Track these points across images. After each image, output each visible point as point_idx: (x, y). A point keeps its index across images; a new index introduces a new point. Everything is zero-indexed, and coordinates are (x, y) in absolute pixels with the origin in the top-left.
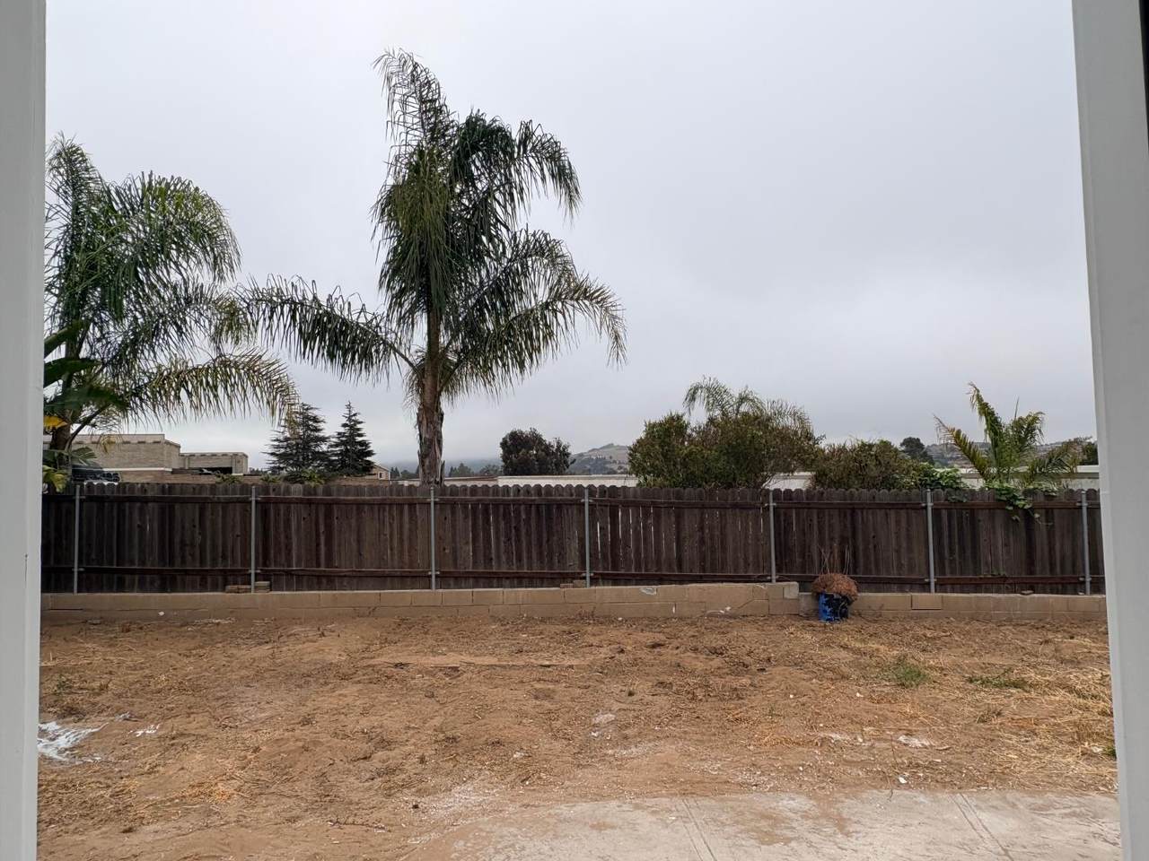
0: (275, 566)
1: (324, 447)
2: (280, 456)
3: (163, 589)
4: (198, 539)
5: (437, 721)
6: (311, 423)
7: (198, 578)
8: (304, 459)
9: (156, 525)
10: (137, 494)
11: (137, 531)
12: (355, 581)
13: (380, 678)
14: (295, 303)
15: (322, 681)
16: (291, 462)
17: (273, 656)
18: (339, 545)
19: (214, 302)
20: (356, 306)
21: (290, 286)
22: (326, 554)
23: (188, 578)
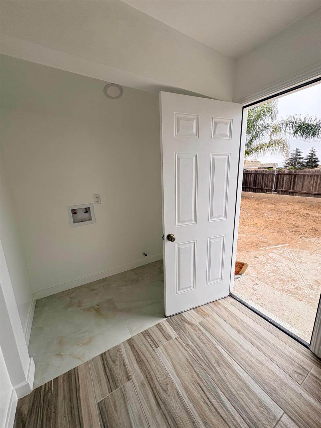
0: (279, 189)
1: (301, 160)
2: (287, 163)
3: (253, 192)
4: (262, 182)
5: (314, 226)
6: (298, 153)
7: (261, 190)
8: (294, 164)
9: (253, 179)
10: (250, 172)
11: (249, 180)
12: (300, 194)
13: (301, 215)
14: (294, 122)
15: (285, 213)
16: (290, 165)
17: (275, 207)
18: (297, 185)
19: (272, 126)
20: (313, 119)
21: (293, 118)
22: (293, 187)
23: (259, 190)
